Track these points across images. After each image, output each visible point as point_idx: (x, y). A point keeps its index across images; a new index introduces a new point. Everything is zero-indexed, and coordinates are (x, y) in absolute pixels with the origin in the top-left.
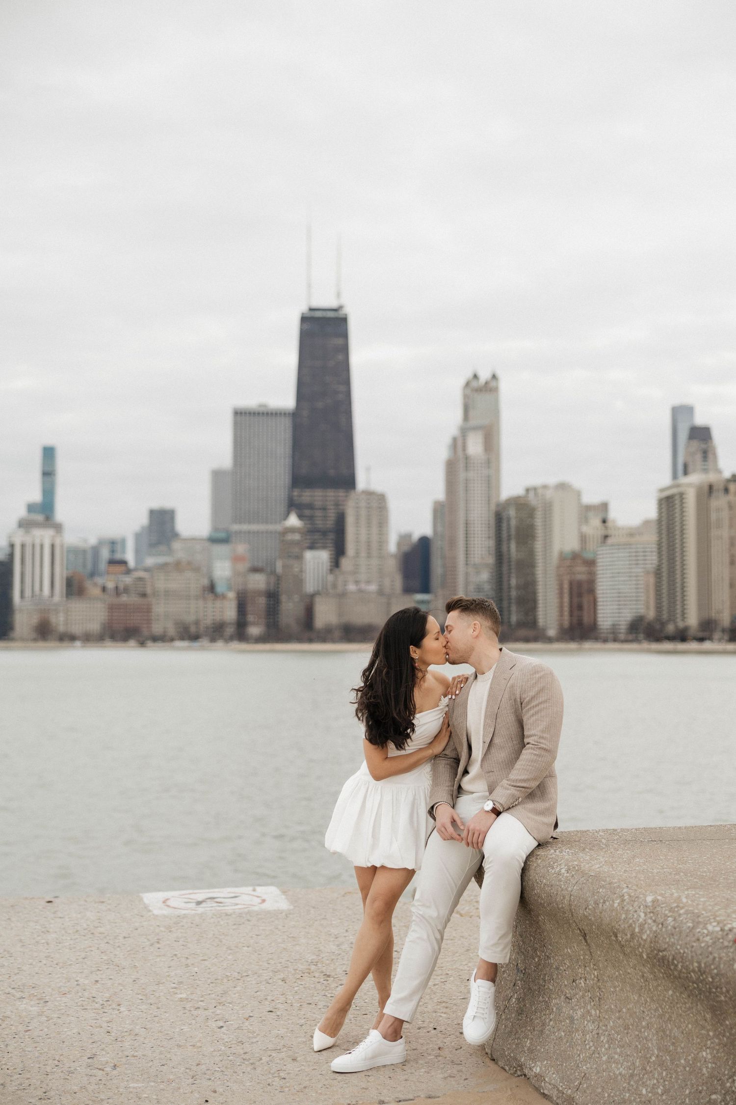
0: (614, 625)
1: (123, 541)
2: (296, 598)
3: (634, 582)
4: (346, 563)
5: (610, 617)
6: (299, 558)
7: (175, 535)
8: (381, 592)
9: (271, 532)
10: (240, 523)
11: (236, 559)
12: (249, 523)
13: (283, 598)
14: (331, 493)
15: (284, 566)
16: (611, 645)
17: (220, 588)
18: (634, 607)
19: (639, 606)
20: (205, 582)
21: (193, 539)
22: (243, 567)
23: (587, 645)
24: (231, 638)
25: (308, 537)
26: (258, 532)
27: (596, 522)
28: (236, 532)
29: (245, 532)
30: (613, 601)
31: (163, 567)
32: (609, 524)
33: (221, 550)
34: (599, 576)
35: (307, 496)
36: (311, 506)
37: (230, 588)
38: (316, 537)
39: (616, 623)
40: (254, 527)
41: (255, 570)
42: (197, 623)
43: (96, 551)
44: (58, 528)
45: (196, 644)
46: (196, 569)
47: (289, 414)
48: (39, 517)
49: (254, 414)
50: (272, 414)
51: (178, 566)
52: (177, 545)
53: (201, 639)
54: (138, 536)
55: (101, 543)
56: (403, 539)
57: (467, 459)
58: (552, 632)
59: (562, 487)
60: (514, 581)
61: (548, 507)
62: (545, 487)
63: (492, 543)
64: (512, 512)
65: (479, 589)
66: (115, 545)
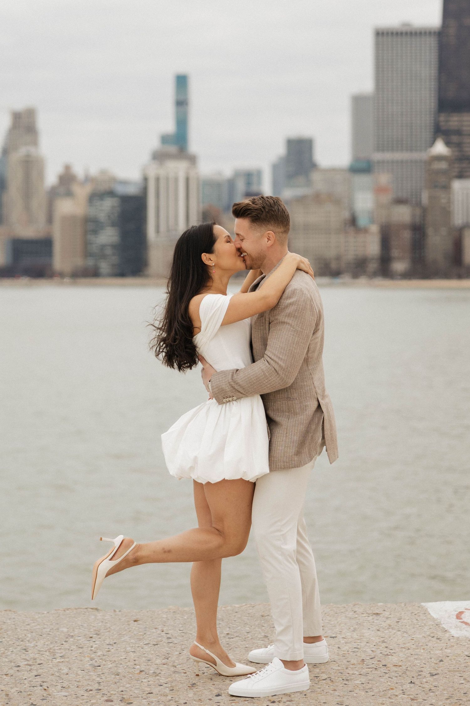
1: (259, 173)
2: (444, 231)
6: (447, 188)
7: (313, 166)
9: (416, 162)
10: (383, 151)
11: (379, 190)
12: (392, 150)
13: (430, 231)
15: (431, 198)
17: (362, 221)
20: (346, 215)
21: (333, 170)
22: (386, 198)
24: (374, 275)
25: (456, 165)
26: (402, 162)
28: (378, 162)
29: (388, 162)
31: (301, 200)
33: (362, 180)
35: (455, 121)
36: (459, 132)
37: (372, 221)
38: (464, 165)
40: (398, 156)
41: (399, 201)
42: (338, 258)
43: (231, 183)
44: (193, 160)
45: (338, 281)
46: (337, 201)
47: (435, 33)
48: (173, 149)
49: (397, 34)
50: (416, 33)
51: (318, 198)
52: (316, 176)
53: (342, 276)
54: (275, 167)
55: (237, 174)
66: (250, 177)
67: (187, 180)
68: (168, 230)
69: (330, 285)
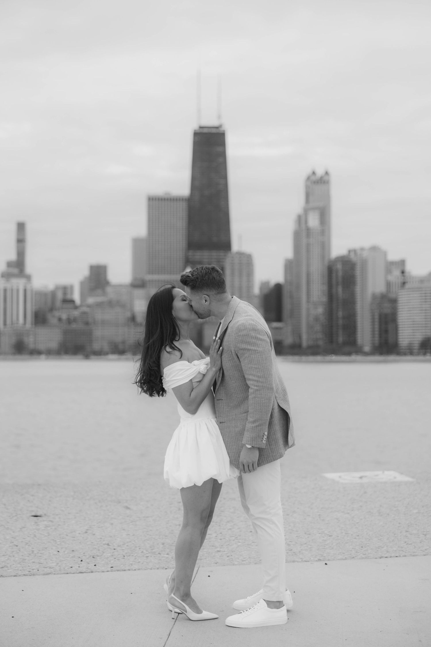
0: (410, 344)
1: (72, 287)
3: (424, 314)
5: (407, 338)
7: (107, 283)
9: (173, 280)
10: (152, 274)
12: (158, 273)
14: (214, 254)
16: (409, 358)
17: (139, 319)
18: (424, 331)
19: (427, 331)
20: (128, 314)
21: (120, 286)
23: (392, 357)
26: (164, 280)
27: (397, 273)
28: (149, 281)
29: (155, 281)
30: (409, 327)
31: (99, 305)
32: (406, 274)
33: (138, 292)
34: (400, 310)
35: (198, 255)
39: (411, 342)
40: (162, 277)
42: (123, 342)
43: (53, 294)
44: (28, 278)
45: (123, 357)
46: (123, 306)
47: (186, 199)
48: (16, 271)
49: (162, 199)
50: (174, 199)
51: (111, 304)
52: (109, 290)
53: (126, 354)
54: (82, 284)
55: (57, 288)
56: (264, 285)
57: (308, 229)
58: (367, 349)
59: (374, 249)
60: (340, 314)
61: (364, 263)
62: (362, 249)
63: (325, 288)
64: (339, 266)
65: (316, 319)
66: (66, 289)
67: (25, 291)
68: (12, 323)
69: (119, 360)
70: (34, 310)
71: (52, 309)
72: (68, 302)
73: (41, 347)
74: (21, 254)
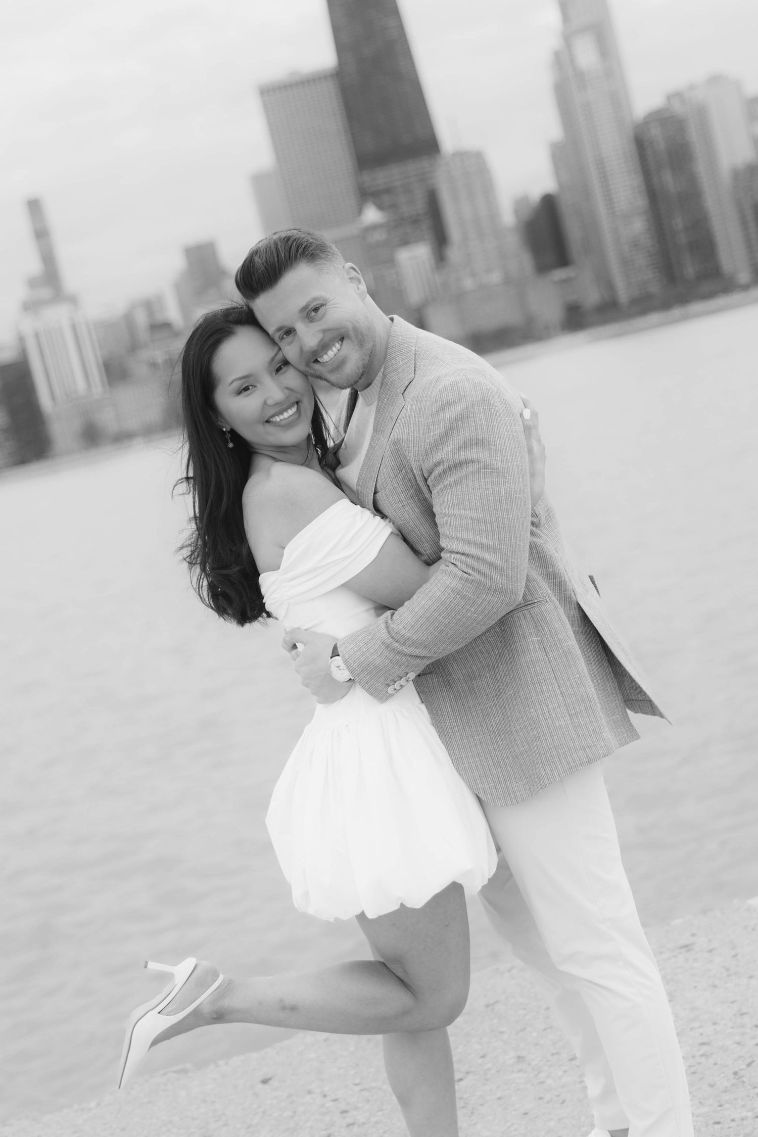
1: (160, 299)
4: (454, 253)
6: (391, 261)
7: (223, 274)
8: (508, 280)
9: (347, 238)
14: (412, 167)
25: (396, 232)
35: (381, 177)
36: (388, 191)
38: (406, 229)
44: (74, 300)
47: (332, 76)
48: (46, 293)
49: (285, 87)
50: (308, 81)
54: (178, 288)
55: (133, 306)
56: (520, 203)
57: (580, 76)
58: (744, 276)
59: (715, 80)
60: (679, 222)
61: (702, 113)
62: (692, 87)
63: (636, 181)
64: (655, 132)
65: (635, 245)
66: (149, 305)
68: (66, 394)
70: (101, 361)
71: (134, 347)
72: (160, 327)
73: (132, 423)
74: (49, 259)
